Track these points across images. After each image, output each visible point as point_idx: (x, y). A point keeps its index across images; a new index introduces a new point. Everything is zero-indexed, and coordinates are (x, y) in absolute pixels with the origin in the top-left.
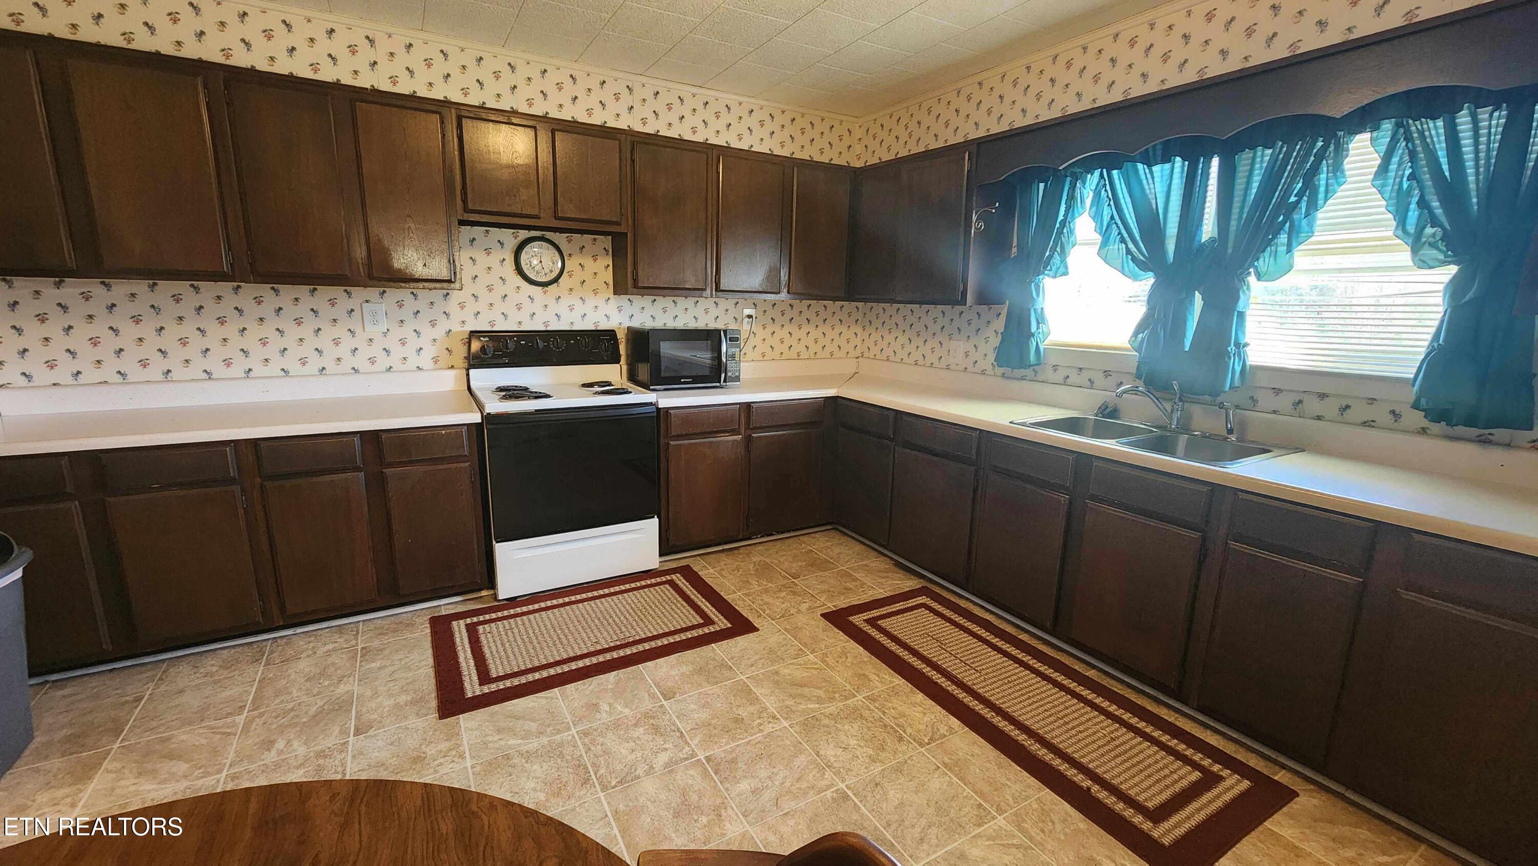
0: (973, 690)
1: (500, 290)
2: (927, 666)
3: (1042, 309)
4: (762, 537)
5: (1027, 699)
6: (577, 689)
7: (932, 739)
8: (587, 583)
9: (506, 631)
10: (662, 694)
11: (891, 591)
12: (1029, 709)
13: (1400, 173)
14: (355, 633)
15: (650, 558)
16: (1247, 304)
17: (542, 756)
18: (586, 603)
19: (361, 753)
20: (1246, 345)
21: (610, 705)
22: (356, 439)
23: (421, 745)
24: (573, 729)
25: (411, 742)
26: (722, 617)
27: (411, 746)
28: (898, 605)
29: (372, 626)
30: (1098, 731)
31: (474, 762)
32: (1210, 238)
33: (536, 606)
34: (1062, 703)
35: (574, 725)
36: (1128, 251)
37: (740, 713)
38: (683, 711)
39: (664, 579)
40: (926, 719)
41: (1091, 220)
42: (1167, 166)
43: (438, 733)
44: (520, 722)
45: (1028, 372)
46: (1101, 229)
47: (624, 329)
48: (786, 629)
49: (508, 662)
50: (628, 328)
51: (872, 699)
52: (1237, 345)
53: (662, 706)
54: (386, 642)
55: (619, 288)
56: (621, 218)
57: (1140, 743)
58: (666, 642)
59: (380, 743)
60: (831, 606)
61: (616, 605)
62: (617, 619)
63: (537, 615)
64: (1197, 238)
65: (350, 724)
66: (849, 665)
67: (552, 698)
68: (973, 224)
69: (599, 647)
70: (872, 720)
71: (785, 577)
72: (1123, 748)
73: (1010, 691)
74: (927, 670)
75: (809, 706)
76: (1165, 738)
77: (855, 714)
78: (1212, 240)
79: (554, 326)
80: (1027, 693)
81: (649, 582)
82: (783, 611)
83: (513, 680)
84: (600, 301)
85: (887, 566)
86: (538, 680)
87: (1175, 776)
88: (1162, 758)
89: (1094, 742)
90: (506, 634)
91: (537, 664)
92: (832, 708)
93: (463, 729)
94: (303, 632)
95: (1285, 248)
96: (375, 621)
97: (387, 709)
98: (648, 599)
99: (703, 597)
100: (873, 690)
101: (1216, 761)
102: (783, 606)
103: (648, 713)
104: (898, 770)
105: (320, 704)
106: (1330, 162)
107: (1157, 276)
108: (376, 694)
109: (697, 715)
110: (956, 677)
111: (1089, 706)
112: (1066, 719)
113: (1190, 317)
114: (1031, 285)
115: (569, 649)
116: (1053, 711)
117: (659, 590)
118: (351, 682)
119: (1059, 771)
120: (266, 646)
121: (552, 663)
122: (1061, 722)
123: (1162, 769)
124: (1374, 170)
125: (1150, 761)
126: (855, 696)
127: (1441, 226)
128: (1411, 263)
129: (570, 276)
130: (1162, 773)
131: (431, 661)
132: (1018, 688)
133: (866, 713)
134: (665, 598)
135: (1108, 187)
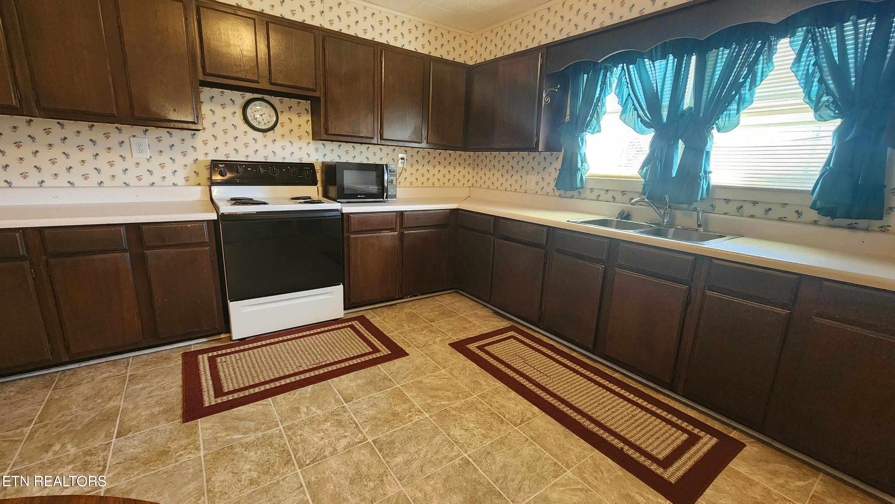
0: (546, 388)
1: (232, 133)
2: (517, 374)
3: (585, 153)
4: (411, 297)
5: (579, 393)
6: (284, 398)
7: (522, 421)
8: (295, 328)
9: (236, 360)
10: (344, 399)
11: (492, 328)
12: (581, 399)
13: (808, 63)
14: (125, 365)
15: (339, 312)
16: (711, 147)
17: (257, 445)
18: (294, 341)
19: (120, 451)
20: (710, 172)
21: (307, 408)
22: (123, 230)
23: (167, 442)
24: (280, 425)
25: (159, 440)
26: (384, 347)
27: (159, 443)
28: (497, 337)
29: (139, 359)
30: (624, 411)
31: (207, 452)
32: (688, 107)
33: (259, 344)
34: (601, 395)
35: (281, 422)
36: (639, 116)
37: (396, 409)
38: (357, 410)
39: (347, 324)
40: (518, 408)
41: (616, 97)
42: (664, 62)
43: (181, 433)
44: (243, 422)
45: (576, 193)
46: (622, 103)
47: (320, 163)
48: (426, 354)
49: (237, 381)
50: (323, 163)
51: (483, 397)
52: (705, 172)
53: (344, 407)
54: (148, 370)
55: (316, 136)
56: (316, 87)
57: (650, 418)
58: (347, 365)
59: (136, 443)
60: (455, 339)
61: (314, 341)
62: (314, 351)
63: (259, 349)
64: (681, 107)
65: (114, 430)
66: (468, 375)
67: (267, 405)
68: (543, 100)
69: (301, 369)
70: (483, 410)
71: (425, 322)
72: (639, 421)
73: (569, 388)
74: (517, 377)
75: (442, 403)
76: (664, 414)
77: (471, 407)
78: (690, 109)
79: (272, 159)
80: (579, 389)
81: (337, 326)
82: (424, 343)
83: (239, 393)
84: (303, 144)
85: (489, 314)
86: (258, 393)
87: (673, 438)
88: (664, 426)
89: (622, 418)
90: (237, 363)
91: (257, 381)
92: (458, 404)
93: (200, 429)
94: (87, 366)
95: (736, 112)
96: (142, 356)
97: (143, 418)
98: (336, 337)
99: (373, 335)
100: (483, 391)
101: (695, 427)
102: (424, 339)
103: (334, 412)
104: (501, 442)
105: (92, 415)
106: (765, 57)
107: (656, 130)
108: (136, 408)
109: (367, 412)
110: (535, 381)
111: (617, 396)
112: (604, 405)
113: (675, 156)
114: (578, 138)
115: (280, 371)
116: (596, 400)
117: (344, 332)
118: (119, 399)
119: (602, 438)
120: (56, 376)
121: (268, 381)
122: (601, 406)
123: (664, 433)
124: (792, 61)
125: (657, 429)
126: (473, 395)
127: (833, 95)
128: (814, 119)
129: (282, 126)
130: (665, 436)
131: (180, 382)
132: (573, 386)
133: (479, 406)
134: (347, 336)
135: (627, 77)
